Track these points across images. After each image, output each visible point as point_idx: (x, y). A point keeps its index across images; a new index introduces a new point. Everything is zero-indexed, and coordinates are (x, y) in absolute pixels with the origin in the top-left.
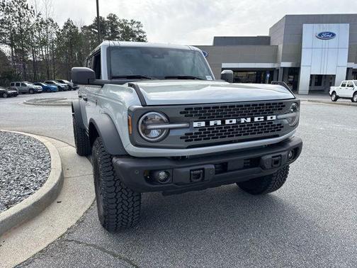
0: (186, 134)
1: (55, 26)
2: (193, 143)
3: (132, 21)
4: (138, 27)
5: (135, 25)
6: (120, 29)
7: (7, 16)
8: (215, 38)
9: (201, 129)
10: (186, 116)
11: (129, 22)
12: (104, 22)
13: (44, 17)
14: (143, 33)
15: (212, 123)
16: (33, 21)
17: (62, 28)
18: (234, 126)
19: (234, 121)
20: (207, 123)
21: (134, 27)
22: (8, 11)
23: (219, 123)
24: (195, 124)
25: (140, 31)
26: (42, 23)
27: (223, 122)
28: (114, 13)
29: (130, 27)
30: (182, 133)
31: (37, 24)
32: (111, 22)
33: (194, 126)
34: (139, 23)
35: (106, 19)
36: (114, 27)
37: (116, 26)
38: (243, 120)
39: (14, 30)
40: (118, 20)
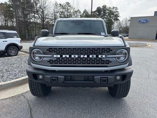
0: (50, 60)
1: (80, 12)
2: (54, 64)
3: (113, 7)
4: (116, 10)
5: (115, 9)
6: (107, 11)
7: (63, 10)
8: (155, 12)
9: (58, 58)
10: (49, 52)
11: (112, 8)
12: (100, 9)
13: (76, 9)
14: (118, 12)
15: (64, 56)
16: (72, 11)
17: (82, 13)
18: (76, 59)
19: (77, 56)
20: (61, 56)
21: (114, 10)
22: (63, 8)
23: (68, 56)
24: (55, 56)
25: (117, 12)
26: (75, 12)
27: (70, 56)
28: (105, 5)
29: (112, 10)
30: (48, 59)
31: (74, 12)
32: (104, 9)
33: (54, 57)
34: (116, 8)
35: (102, 8)
36: (104, 11)
37: (106, 10)
38: (82, 56)
39: (65, 15)
40: (107, 8)
